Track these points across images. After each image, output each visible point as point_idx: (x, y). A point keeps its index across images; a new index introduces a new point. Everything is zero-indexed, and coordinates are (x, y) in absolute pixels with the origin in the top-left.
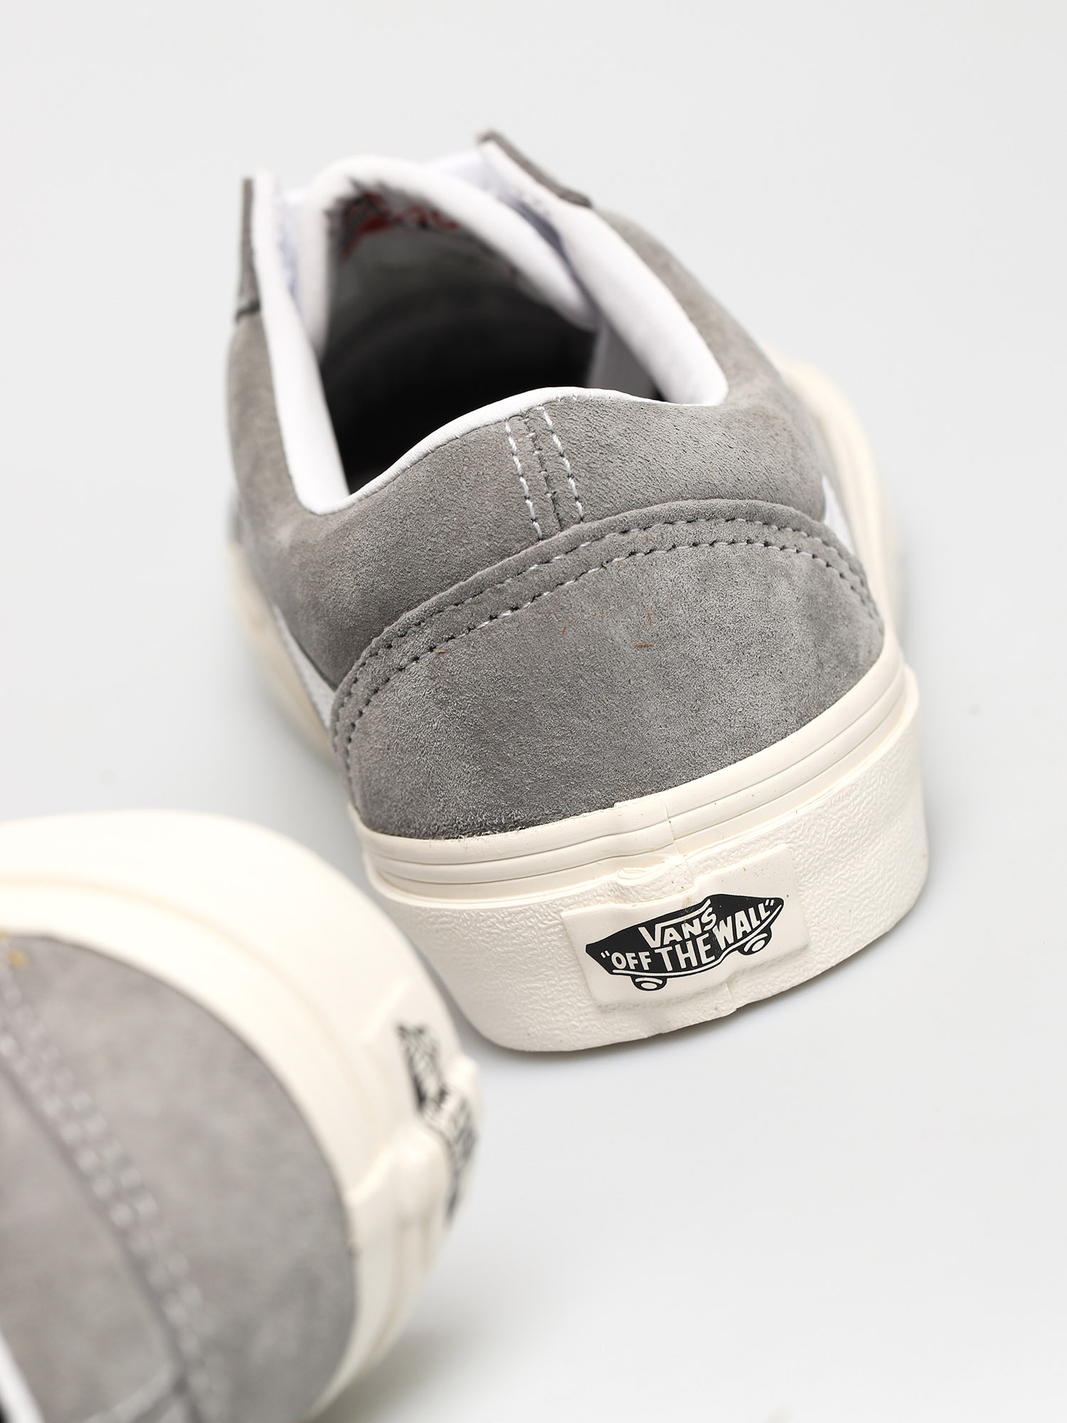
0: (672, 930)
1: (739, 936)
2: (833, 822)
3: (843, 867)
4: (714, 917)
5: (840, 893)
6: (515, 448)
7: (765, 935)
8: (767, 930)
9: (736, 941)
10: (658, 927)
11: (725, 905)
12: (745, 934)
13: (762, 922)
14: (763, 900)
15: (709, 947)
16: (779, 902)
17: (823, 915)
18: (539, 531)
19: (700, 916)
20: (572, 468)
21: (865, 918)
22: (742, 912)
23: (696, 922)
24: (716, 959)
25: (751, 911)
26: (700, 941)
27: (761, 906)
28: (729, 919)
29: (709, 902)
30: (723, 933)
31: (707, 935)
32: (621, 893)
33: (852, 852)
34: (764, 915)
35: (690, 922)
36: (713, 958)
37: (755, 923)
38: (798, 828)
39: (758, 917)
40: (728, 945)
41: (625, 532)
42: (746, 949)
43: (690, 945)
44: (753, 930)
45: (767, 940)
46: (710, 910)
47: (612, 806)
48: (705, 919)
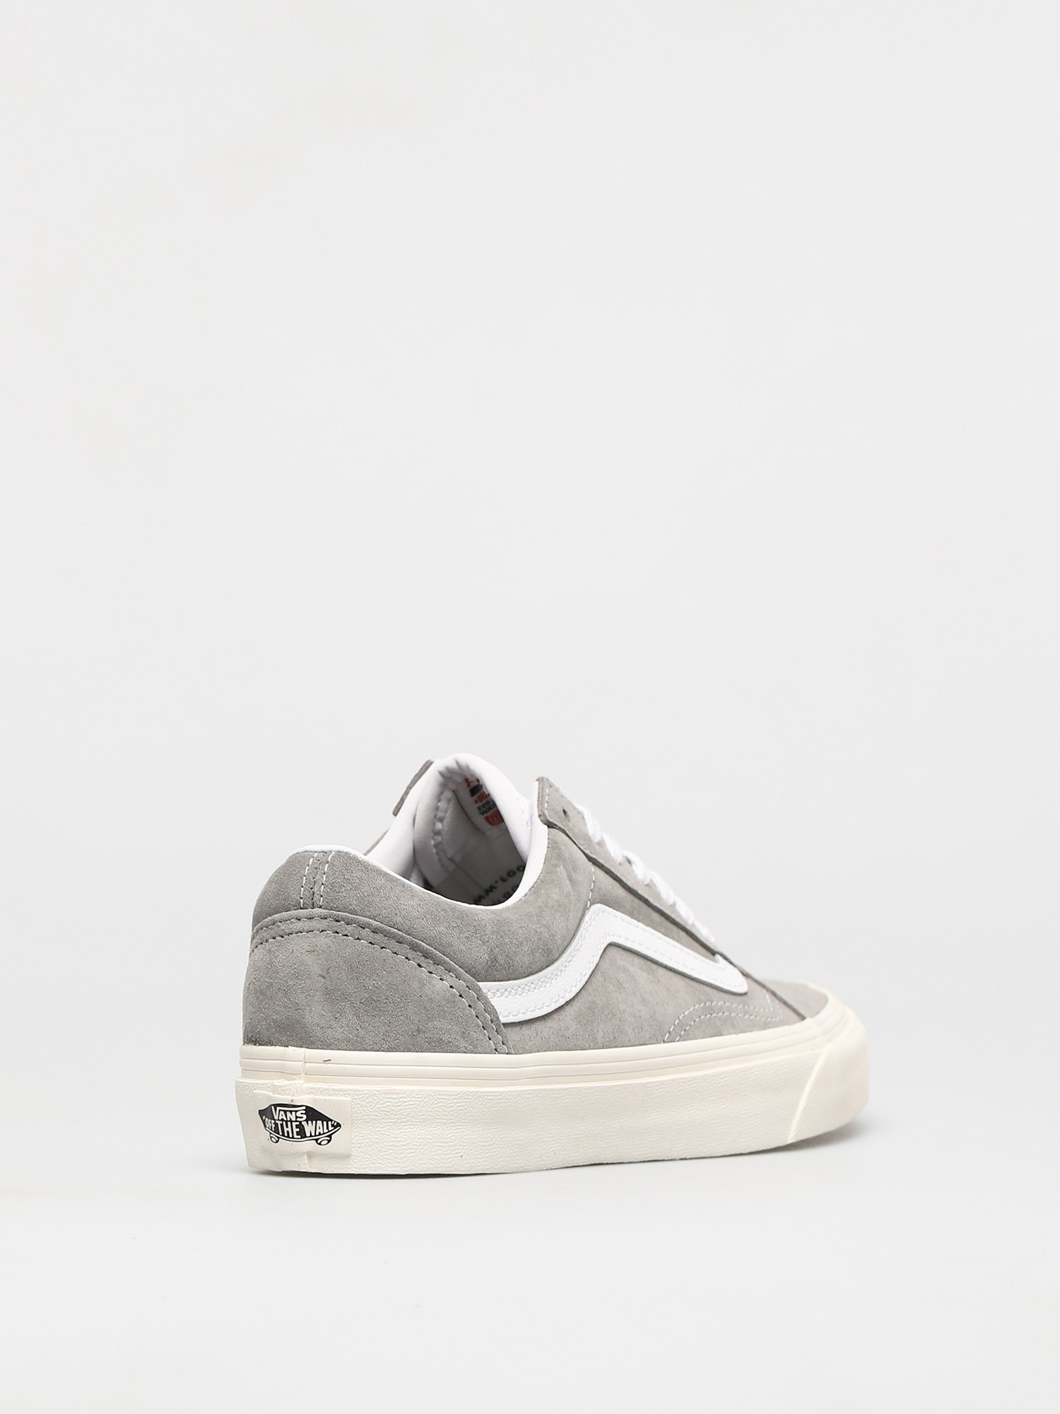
0: (282, 1113)
1: (317, 1134)
2: (382, 1102)
3: (383, 1127)
4: (305, 1117)
5: (377, 1139)
6: (310, 864)
7: (328, 1139)
8: (330, 1136)
9: (315, 1135)
10: (278, 1108)
11: (312, 1114)
12: (320, 1134)
13: (329, 1131)
14: (332, 1121)
15: (298, 1130)
16: (339, 1125)
17: (363, 1145)
18: (302, 904)
19: (296, 1111)
20: (326, 881)
21: (388, 1159)
22: (321, 1122)
23: (294, 1113)
24: (301, 1138)
25: (325, 1123)
26: (294, 1124)
27: (330, 1123)
28: (314, 1122)
29: (304, 1108)
30: (309, 1128)
31: (298, 1123)
32: (275, 1089)
33: (391, 1122)
34: (330, 1128)
35: (291, 1112)
36: (300, 1137)
37: (326, 1131)
38: (361, 1094)
39: (328, 1128)
40: (311, 1136)
41: (338, 921)
42: (319, 1142)
43: (289, 1123)
44: (324, 1133)
45: (329, 1141)
46: (304, 1112)
47: (287, 1046)
48: (299, 1114)
